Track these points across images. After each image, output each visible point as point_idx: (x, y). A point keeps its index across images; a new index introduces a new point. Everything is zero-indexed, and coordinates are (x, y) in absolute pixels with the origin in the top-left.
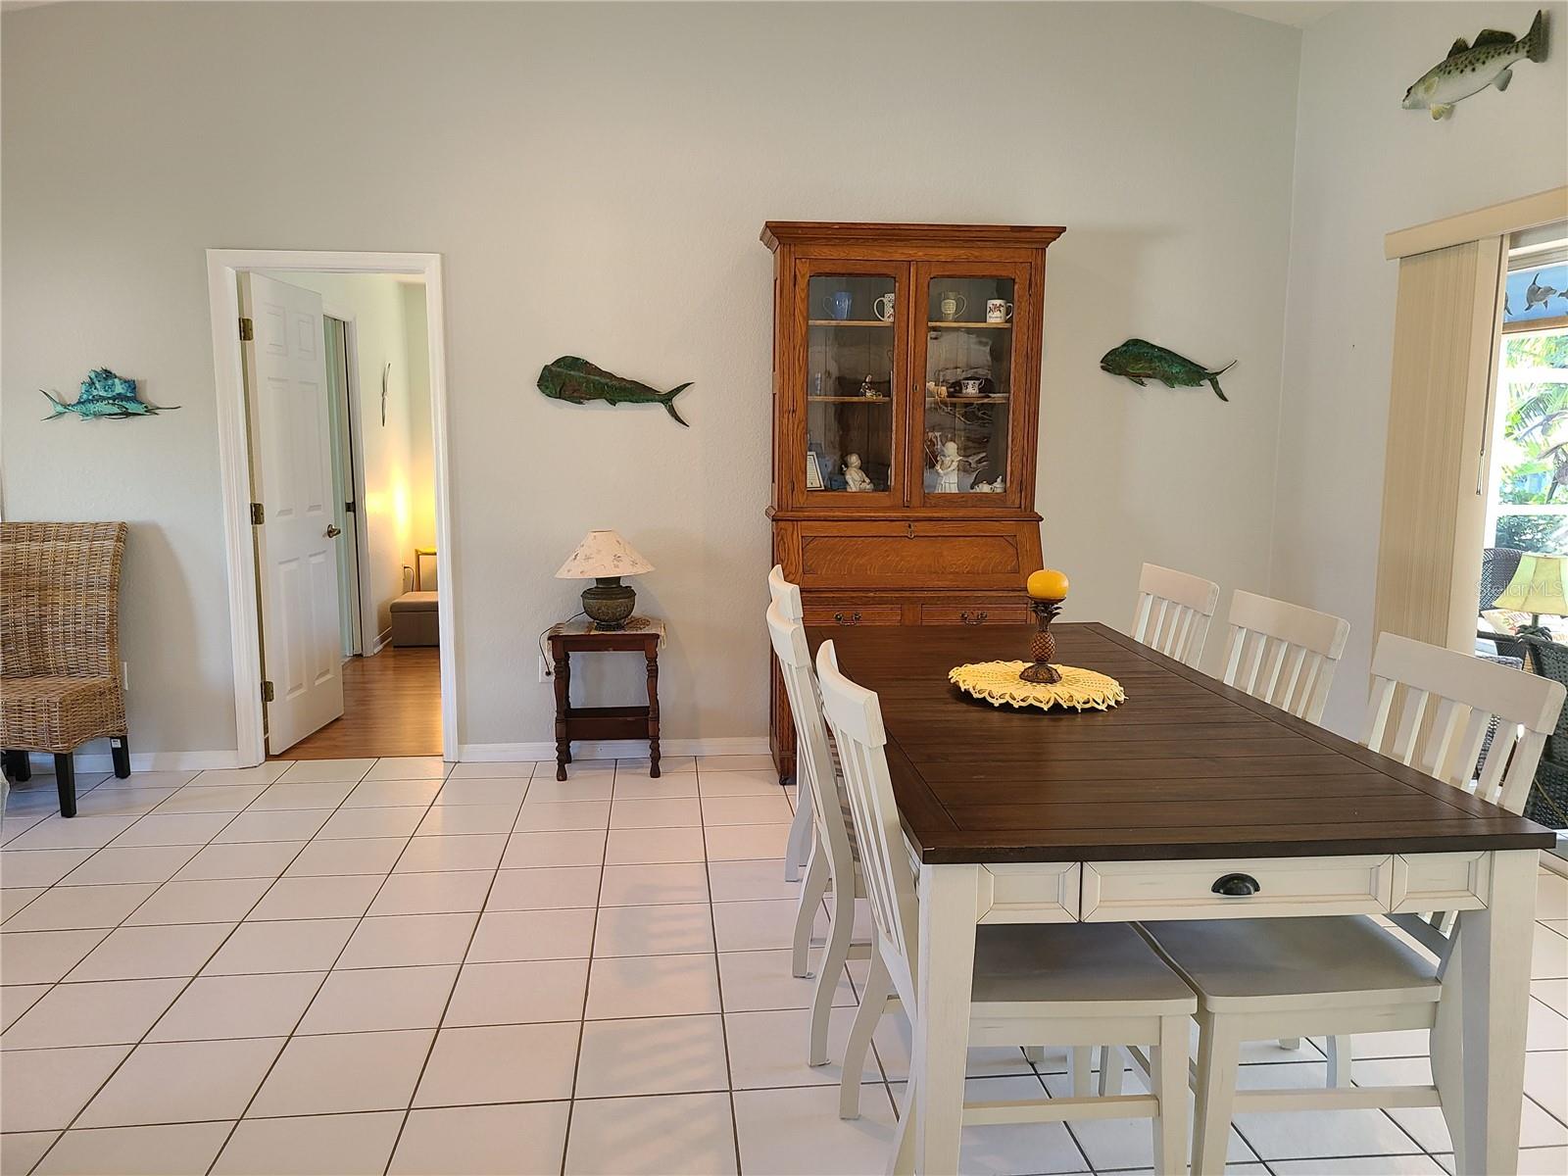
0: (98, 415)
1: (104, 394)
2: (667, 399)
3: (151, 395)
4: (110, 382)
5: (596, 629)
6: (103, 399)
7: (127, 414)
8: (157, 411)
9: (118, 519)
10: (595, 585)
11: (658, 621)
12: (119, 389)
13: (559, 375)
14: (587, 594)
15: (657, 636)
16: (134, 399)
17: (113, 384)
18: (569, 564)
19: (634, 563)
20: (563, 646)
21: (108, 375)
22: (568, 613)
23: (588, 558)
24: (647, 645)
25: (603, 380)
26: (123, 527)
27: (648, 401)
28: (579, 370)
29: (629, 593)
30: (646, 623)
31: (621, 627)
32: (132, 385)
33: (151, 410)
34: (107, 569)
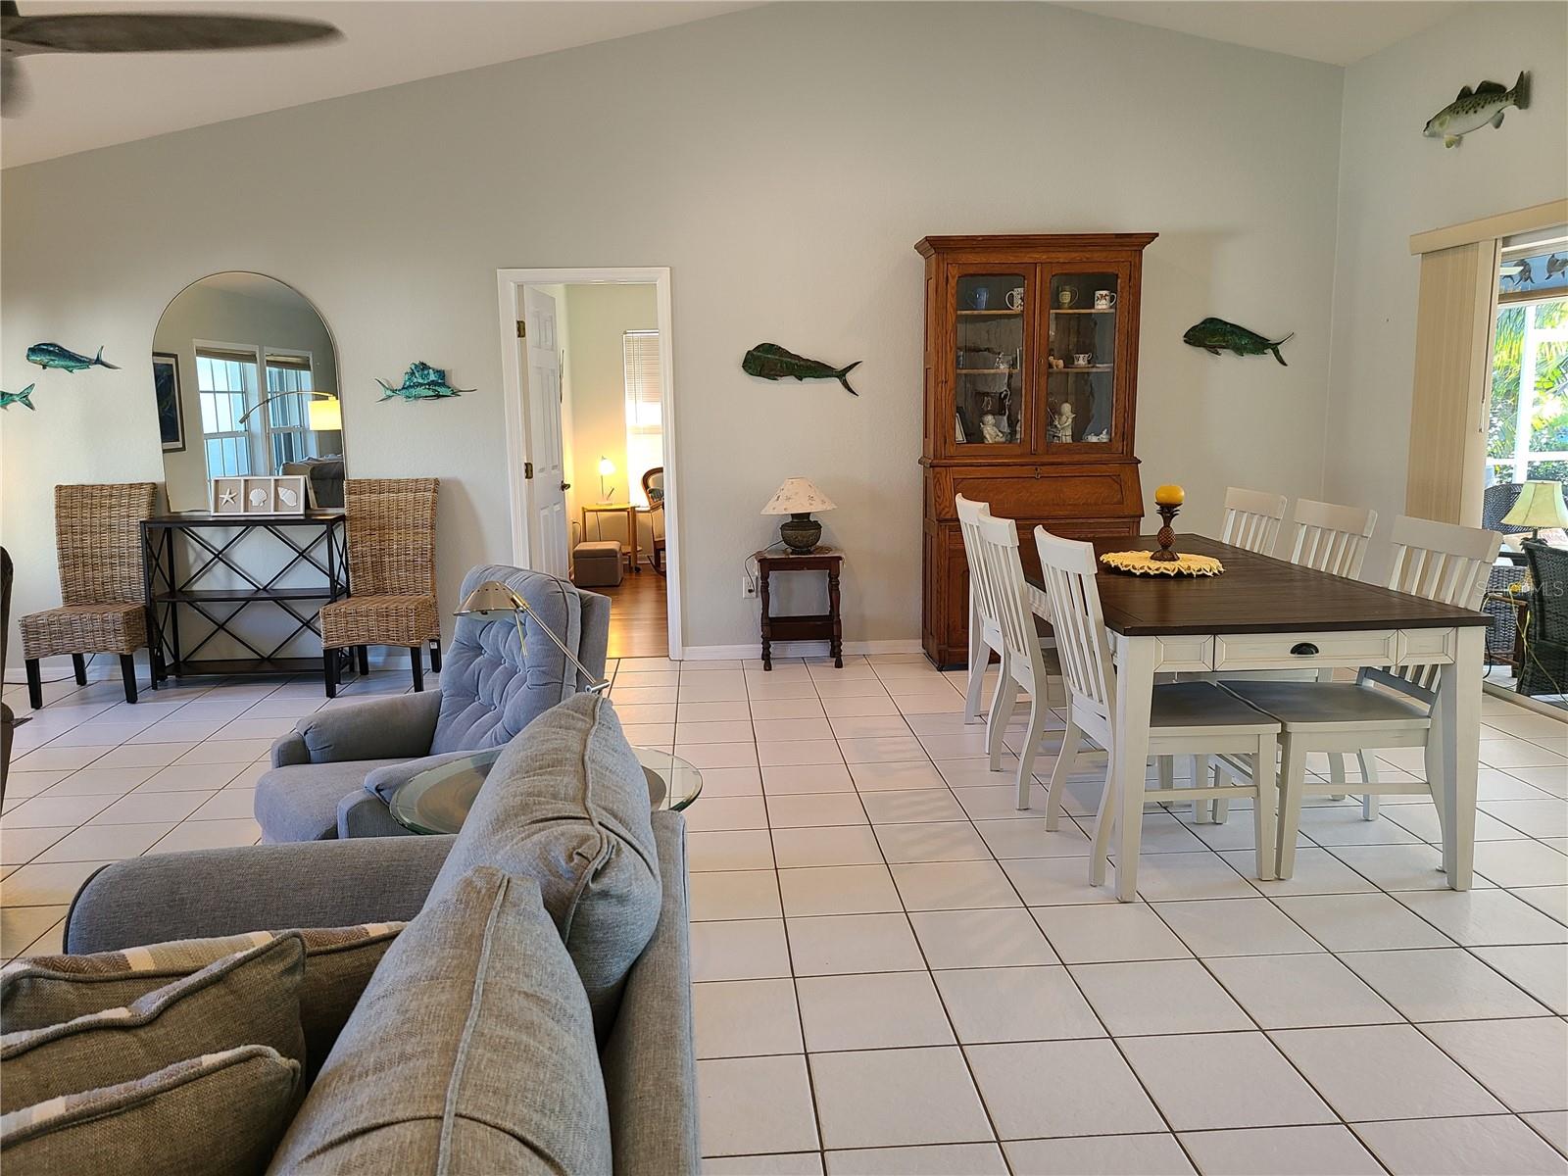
0: (417, 397)
1: (421, 381)
2: (841, 375)
3: (455, 381)
4: (426, 372)
5: (792, 554)
6: (421, 385)
7: (439, 396)
8: (460, 393)
9: (432, 476)
10: (790, 520)
11: (837, 549)
12: (432, 377)
13: (759, 357)
14: (784, 527)
15: (840, 558)
16: (443, 385)
17: (428, 374)
18: (772, 503)
19: (823, 502)
20: (767, 565)
21: (424, 366)
22: (770, 542)
23: (788, 499)
24: (831, 566)
25: (793, 361)
26: (437, 482)
27: (827, 376)
28: (773, 354)
29: (817, 526)
30: (829, 549)
31: (811, 553)
32: (441, 374)
33: (455, 393)
34: (428, 514)
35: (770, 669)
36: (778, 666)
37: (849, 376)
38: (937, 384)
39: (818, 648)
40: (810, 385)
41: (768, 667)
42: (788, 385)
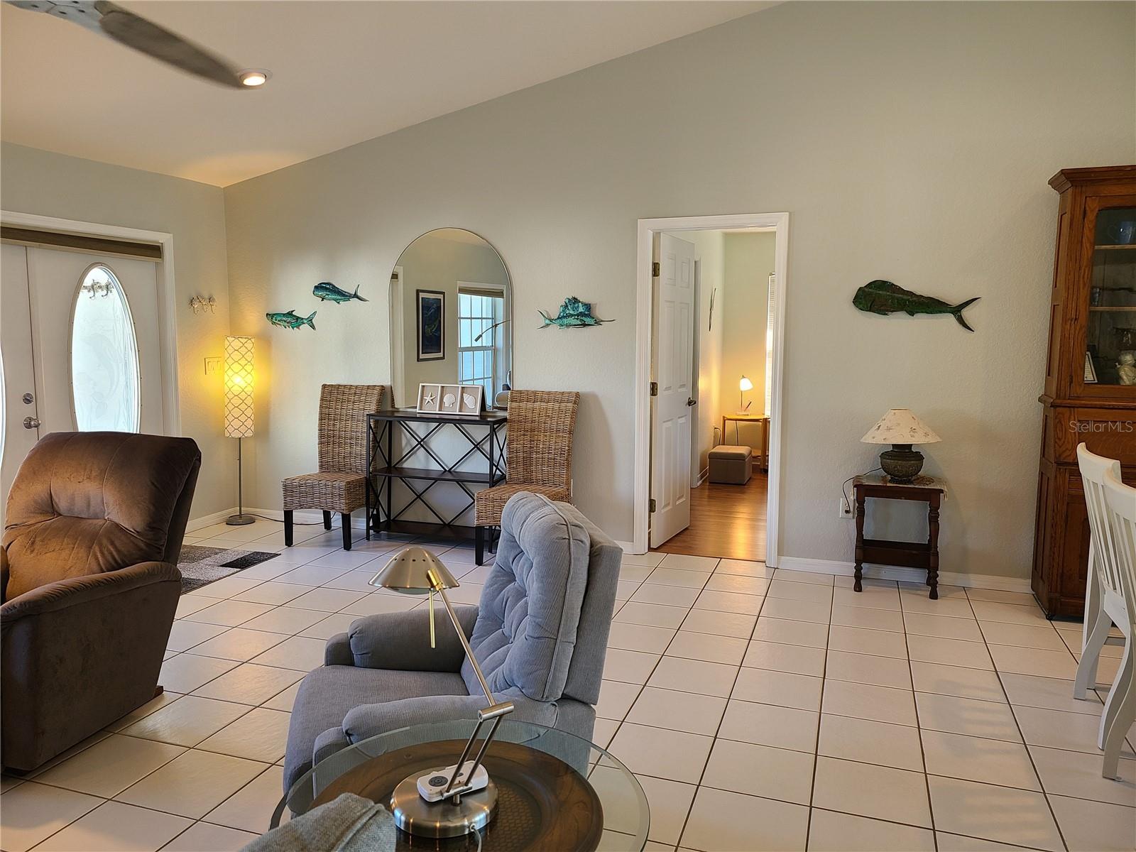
0: (568, 326)
1: (572, 312)
2: (957, 311)
3: (599, 313)
4: (576, 305)
5: (890, 481)
6: (572, 315)
7: (585, 325)
8: (601, 323)
9: (575, 390)
10: (891, 449)
11: (940, 481)
12: (581, 309)
13: (870, 294)
14: (884, 456)
15: (942, 491)
16: (589, 316)
17: (578, 307)
18: (872, 432)
19: (926, 435)
20: (864, 491)
21: (575, 300)
22: (869, 468)
23: (889, 429)
24: (932, 498)
25: (905, 297)
26: (577, 395)
27: (941, 312)
28: (885, 290)
29: (919, 457)
30: (931, 480)
31: (911, 482)
32: (588, 307)
33: (598, 322)
34: (568, 420)
35: (860, 590)
36: (870, 588)
37: (966, 313)
38: (1065, 321)
39: (914, 575)
40: (923, 322)
41: (858, 588)
42: (899, 322)
